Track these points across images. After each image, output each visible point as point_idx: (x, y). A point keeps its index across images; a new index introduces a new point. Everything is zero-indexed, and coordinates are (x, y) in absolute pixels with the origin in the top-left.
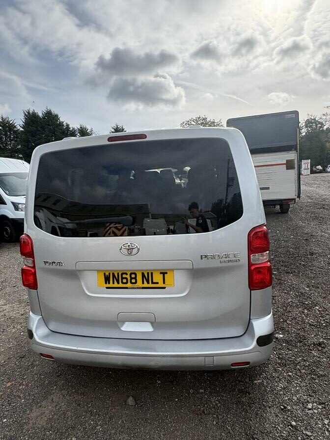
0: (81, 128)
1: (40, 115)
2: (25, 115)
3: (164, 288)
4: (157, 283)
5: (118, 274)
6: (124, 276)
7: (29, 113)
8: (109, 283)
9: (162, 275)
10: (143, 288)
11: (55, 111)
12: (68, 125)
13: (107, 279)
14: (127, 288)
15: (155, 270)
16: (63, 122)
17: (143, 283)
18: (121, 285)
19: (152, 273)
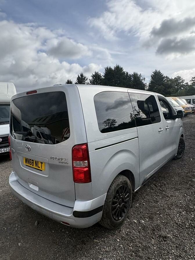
0: (134, 74)
1: (113, 69)
2: (106, 70)
3: (41, 171)
4: (39, 167)
5: (29, 159)
6: (31, 161)
7: (107, 69)
8: (26, 163)
9: (41, 164)
10: (35, 168)
11: (121, 66)
12: (127, 73)
14: (31, 167)
16: (125, 72)
17: (35, 166)
18: (29, 165)
19: (38, 162)
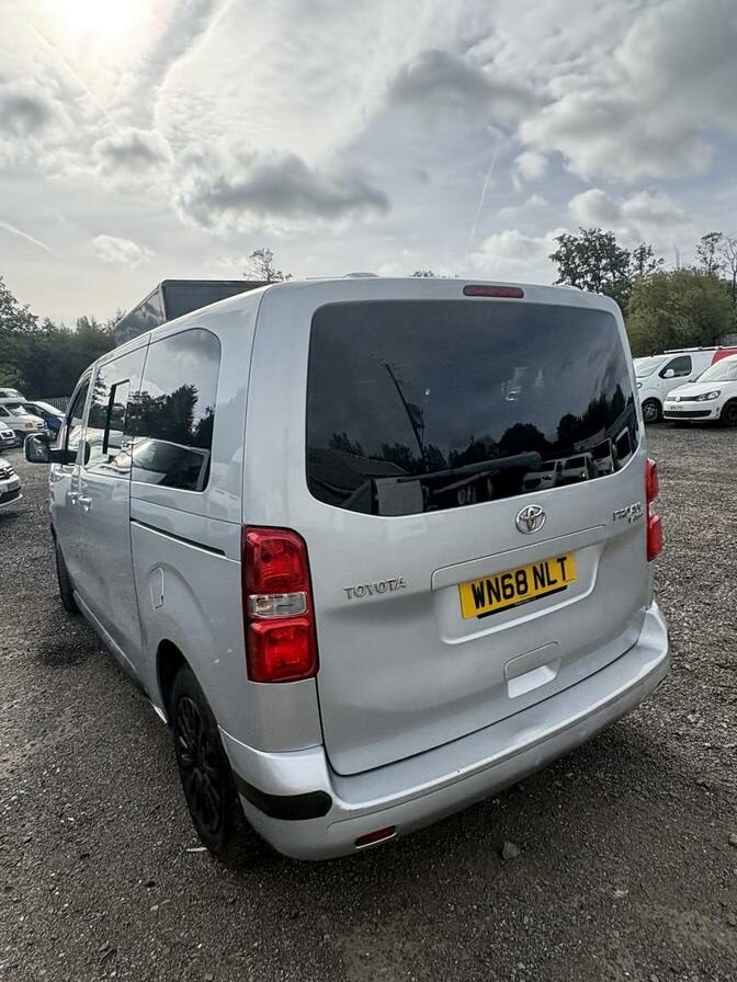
3: (565, 588)
4: (555, 582)
5: (497, 580)
6: (507, 582)
8: (483, 605)
9: (560, 564)
10: (538, 597)
13: (479, 599)
14: (512, 606)
15: (550, 558)
17: (536, 588)
18: (504, 602)
19: (546, 564)
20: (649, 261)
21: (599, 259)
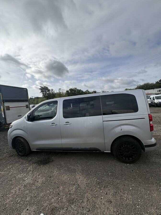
20: (53, 91)
21: (46, 90)
